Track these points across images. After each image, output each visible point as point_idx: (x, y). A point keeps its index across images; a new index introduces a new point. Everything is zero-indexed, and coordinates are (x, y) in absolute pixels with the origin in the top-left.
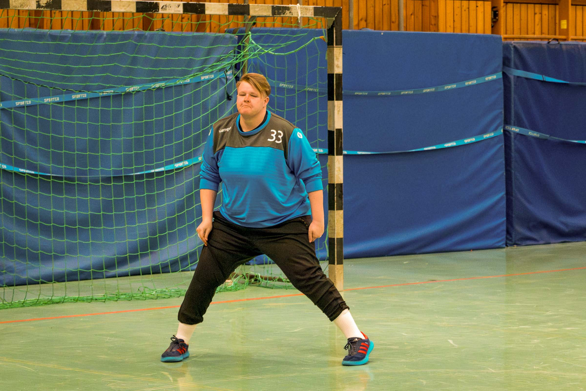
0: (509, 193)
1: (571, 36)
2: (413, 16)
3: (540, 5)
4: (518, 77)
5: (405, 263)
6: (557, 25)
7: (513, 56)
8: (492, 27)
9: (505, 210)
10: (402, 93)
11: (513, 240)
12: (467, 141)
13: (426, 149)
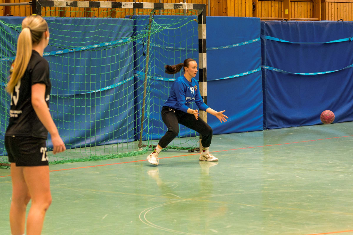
0: (264, 102)
1: (291, 18)
2: (213, 8)
3: (274, 2)
4: (268, 40)
5: (220, 138)
6: (283, 13)
7: (265, 29)
8: (253, 13)
9: (263, 110)
10: (213, 49)
11: (266, 127)
12: (245, 74)
13: (225, 78)
